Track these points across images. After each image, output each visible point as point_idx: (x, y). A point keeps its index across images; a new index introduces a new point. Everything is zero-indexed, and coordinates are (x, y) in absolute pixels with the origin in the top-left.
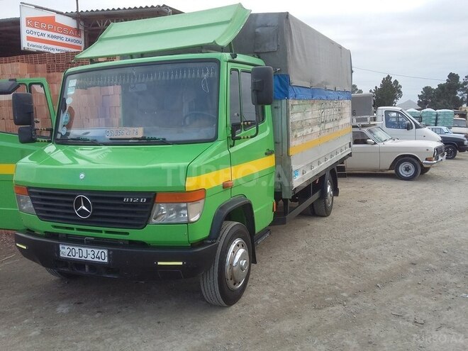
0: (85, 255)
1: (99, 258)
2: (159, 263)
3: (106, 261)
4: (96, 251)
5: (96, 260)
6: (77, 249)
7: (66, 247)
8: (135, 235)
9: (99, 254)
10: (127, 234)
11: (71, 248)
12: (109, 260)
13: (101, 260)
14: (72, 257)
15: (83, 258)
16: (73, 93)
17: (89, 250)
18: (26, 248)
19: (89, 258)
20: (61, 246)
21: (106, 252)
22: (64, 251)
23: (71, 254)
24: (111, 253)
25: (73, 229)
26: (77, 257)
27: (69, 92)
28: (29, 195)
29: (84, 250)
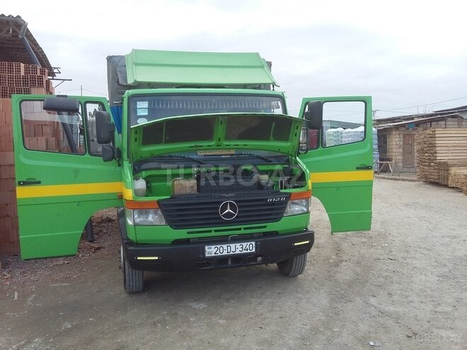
0: (233, 249)
2: (295, 244)
3: (254, 250)
4: (244, 244)
5: (244, 252)
6: (225, 246)
7: (213, 247)
8: (271, 227)
9: (248, 247)
10: (265, 227)
11: (219, 246)
12: (256, 250)
13: (249, 251)
14: (220, 254)
15: (232, 253)
16: (146, 114)
17: (238, 245)
18: (157, 258)
19: (238, 252)
20: (206, 247)
21: (254, 243)
22: (211, 251)
23: (218, 252)
24: (259, 243)
25: (211, 231)
26: (225, 253)
27: (140, 113)
28: (160, 208)
29: (233, 246)
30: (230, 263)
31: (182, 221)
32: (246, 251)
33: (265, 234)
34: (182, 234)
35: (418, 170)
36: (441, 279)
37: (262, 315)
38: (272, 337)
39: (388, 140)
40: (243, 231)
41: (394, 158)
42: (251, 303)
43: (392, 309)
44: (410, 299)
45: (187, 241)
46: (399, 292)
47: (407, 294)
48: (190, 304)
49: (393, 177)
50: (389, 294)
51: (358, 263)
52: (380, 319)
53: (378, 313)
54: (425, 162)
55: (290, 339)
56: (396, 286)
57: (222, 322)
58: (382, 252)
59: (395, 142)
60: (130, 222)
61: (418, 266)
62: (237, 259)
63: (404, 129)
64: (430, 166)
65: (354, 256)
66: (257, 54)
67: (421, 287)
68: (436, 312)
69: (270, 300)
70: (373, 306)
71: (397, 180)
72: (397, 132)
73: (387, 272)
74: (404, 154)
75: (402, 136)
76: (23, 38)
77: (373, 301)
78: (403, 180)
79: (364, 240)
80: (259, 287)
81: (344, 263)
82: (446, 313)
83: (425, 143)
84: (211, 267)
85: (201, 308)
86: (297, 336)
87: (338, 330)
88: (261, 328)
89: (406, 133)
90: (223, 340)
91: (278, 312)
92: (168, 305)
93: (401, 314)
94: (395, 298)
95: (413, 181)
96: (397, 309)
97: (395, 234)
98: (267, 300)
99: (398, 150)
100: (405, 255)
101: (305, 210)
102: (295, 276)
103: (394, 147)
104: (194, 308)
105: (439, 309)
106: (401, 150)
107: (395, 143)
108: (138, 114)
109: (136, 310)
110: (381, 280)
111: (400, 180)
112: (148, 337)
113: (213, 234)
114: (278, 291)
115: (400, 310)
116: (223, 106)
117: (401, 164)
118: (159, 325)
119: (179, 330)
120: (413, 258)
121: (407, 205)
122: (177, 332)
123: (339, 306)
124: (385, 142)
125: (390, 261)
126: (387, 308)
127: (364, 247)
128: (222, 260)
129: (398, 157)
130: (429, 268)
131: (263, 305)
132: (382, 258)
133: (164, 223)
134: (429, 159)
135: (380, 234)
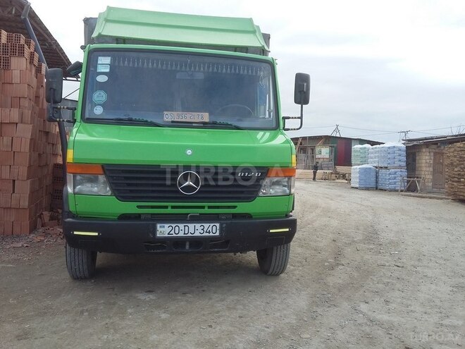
0: (192, 230)
1: (209, 232)
2: (271, 231)
3: (218, 234)
4: (206, 225)
5: (205, 234)
6: (182, 226)
7: (167, 225)
8: (242, 207)
9: (210, 229)
10: (235, 207)
11: (174, 225)
12: (221, 233)
13: (211, 234)
14: (174, 235)
15: (189, 235)
16: (108, 70)
17: (198, 226)
18: (97, 234)
19: (197, 234)
20: (158, 225)
21: (218, 225)
22: (164, 230)
23: (172, 232)
24: (224, 225)
25: (166, 207)
26: (181, 234)
27: (100, 69)
28: (105, 173)
29: (191, 226)
30: (187, 247)
31: (131, 191)
32: (207, 234)
33: (235, 216)
34: (131, 207)
35: (446, 186)
36: (455, 289)
37: (218, 312)
38: (220, 338)
39: (417, 158)
40: (207, 211)
41: (423, 176)
42: (211, 299)
43: (385, 317)
44: (412, 308)
45: (138, 216)
46: (399, 300)
47: (409, 302)
48: (137, 295)
49: (420, 195)
50: (387, 302)
51: (358, 268)
52: (367, 328)
53: (365, 321)
54: (455, 177)
55: (240, 342)
56: (397, 293)
57: (164, 316)
58: (390, 259)
59: (425, 159)
60: (70, 190)
61: (430, 275)
62: (196, 242)
63: (434, 146)
64: (460, 182)
65: (356, 261)
66: (251, 20)
67: (427, 296)
68: (442, 325)
69: (236, 297)
70: (362, 312)
71: (424, 197)
72: (428, 150)
73: (389, 278)
74: (434, 172)
75: (432, 154)
76: (25, 19)
77: (363, 307)
78: (430, 198)
79: (372, 246)
80: (229, 284)
81: (341, 267)
82: (455, 327)
83: (455, 156)
84: (164, 251)
85: (148, 299)
86: (252, 339)
87: (308, 336)
88: (211, 326)
89: (437, 151)
90: (155, 336)
91: (239, 311)
92: (110, 294)
93: (396, 324)
94: (392, 306)
95: (442, 199)
96: (392, 318)
97: (409, 243)
98: (231, 297)
99: (428, 169)
100: (417, 263)
101: (288, 191)
102: (277, 275)
103: (423, 165)
104: (139, 299)
105: (446, 322)
106: (431, 169)
107: (424, 161)
108: (99, 70)
109: (70, 296)
110: (380, 286)
111: (427, 198)
112: (64, 326)
113: (169, 211)
114: (250, 289)
115: (395, 319)
116: (200, 68)
117: (430, 184)
118: (86, 314)
119: (107, 321)
120: (425, 266)
121: (430, 219)
122: (104, 323)
123: (319, 310)
124: (414, 160)
125: (396, 268)
126: (379, 317)
127: (370, 253)
128: (178, 242)
129: (428, 177)
130: (443, 278)
131: (223, 303)
132: (387, 264)
133: (110, 193)
134: (459, 175)
135: (391, 242)
